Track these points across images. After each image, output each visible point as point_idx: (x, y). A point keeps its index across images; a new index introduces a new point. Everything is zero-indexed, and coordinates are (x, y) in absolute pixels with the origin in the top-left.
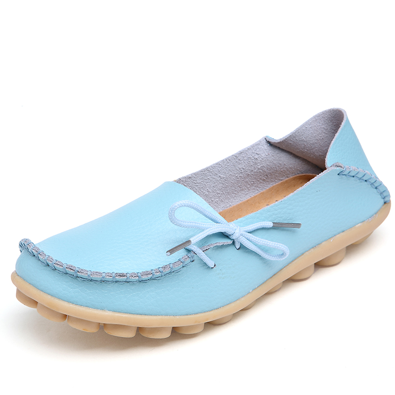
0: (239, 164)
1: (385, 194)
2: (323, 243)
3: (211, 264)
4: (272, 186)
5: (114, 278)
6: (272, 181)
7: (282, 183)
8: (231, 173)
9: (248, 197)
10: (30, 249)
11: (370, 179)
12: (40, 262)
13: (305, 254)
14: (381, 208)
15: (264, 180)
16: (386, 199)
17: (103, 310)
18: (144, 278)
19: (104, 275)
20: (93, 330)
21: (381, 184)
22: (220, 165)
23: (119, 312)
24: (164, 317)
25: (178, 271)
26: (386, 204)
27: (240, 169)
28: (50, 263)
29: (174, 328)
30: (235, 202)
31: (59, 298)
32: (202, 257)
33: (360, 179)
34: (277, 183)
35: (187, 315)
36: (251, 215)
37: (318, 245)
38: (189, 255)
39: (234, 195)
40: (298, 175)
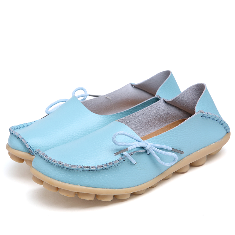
0: (149, 113)
1: (227, 128)
2: (194, 153)
3: (134, 162)
4: (167, 125)
5: (83, 168)
6: (167, 122)
7: (172, 123)
8: (145, 117)
9: (154, 131)
10: (40, 154)
11: (219, 119)
12: (45, 160)
13: (184, 159)
14: (225, 135)
15: (163, 121)
16: (228, 131)
17: (77, 185)
18: (99, 168)
19: (77, 167)
20: (72, 196)
21: (224, 122)
22: (139, 113)
23: (85, 186)
24: (109, 189)
25: (116, 165)
26: (228, 134)
27: (150, 115)
28: (50, 160)
29: (114, 196)
30: (148, 133)
31: (55, 179)
32: (129, 158)
33: (213, 119)
34: (170, 124)
35: (121, 188)
36: (155, 137)
37: (191, 154)
38: (122, 157)
39: (147, 129)
40: (181, 119)
